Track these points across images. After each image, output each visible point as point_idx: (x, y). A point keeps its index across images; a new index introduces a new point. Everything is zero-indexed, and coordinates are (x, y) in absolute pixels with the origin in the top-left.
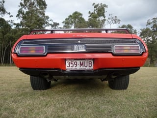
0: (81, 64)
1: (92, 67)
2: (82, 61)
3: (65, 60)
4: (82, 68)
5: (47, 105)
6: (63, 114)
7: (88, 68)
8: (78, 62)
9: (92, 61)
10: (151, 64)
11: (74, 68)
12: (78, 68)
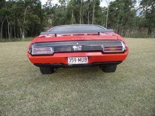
0: (79, 60)
1: (87, 62)
2: (79, 58)
3: (67, 58)
4: (80, 63)
5: (56, 89)
6: (68, 97)
7: (84, 63)
8: (77, 58)
9: (87, 58)
10: (148, 34)
11: (74, 63)
12: (77, 62)
